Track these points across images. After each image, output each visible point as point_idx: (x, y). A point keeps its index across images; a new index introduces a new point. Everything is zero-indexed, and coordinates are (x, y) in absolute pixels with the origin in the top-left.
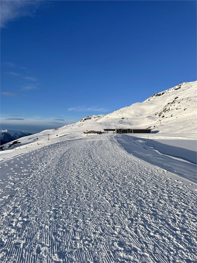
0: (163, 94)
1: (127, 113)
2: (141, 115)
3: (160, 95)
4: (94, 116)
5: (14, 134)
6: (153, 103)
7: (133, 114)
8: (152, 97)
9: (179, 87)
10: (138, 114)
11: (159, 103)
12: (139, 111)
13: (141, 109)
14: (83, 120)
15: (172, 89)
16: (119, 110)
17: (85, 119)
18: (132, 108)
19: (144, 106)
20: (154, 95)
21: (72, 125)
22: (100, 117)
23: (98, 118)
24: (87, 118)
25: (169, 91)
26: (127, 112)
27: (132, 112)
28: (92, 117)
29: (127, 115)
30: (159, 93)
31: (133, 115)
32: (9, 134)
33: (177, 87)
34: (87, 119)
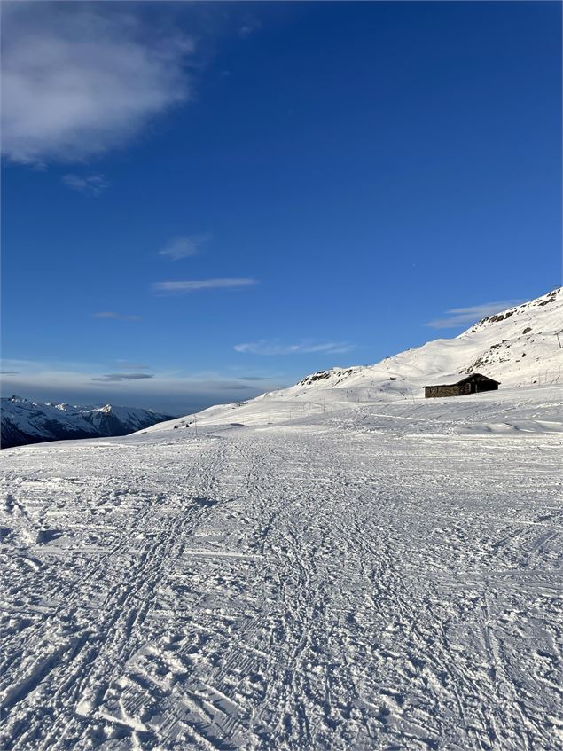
0: (509, 315)
1: (409, 366)
2: (442, 371)
3: (501, 318)
4: (337, 369)
5: (128, 418)
6: (475, 340)
7: (423, 369)
8: (483, 323)
9: (550, 297)
10: (434, 368)
11: (487, 342)
12: (437, 362)
13: (443, 356)
14: (309, 380)
15: (533, 303)
16: (392, 358)
17: (314, 379)
18: (423, 353)
19: (452, 348)
20: (488, 318)
21: (280, 392)
22: (352, 372)
23: (347, 374)
24: (319, 375)
25: (524, 309)
26: (410, 363)
27: (422, 364)
28: (332, 373)
29: (409, 371)
30: (499, 315)
31: (422, 371)
32: (116, 418)
33: (545, 298)
34: (320, 377)
